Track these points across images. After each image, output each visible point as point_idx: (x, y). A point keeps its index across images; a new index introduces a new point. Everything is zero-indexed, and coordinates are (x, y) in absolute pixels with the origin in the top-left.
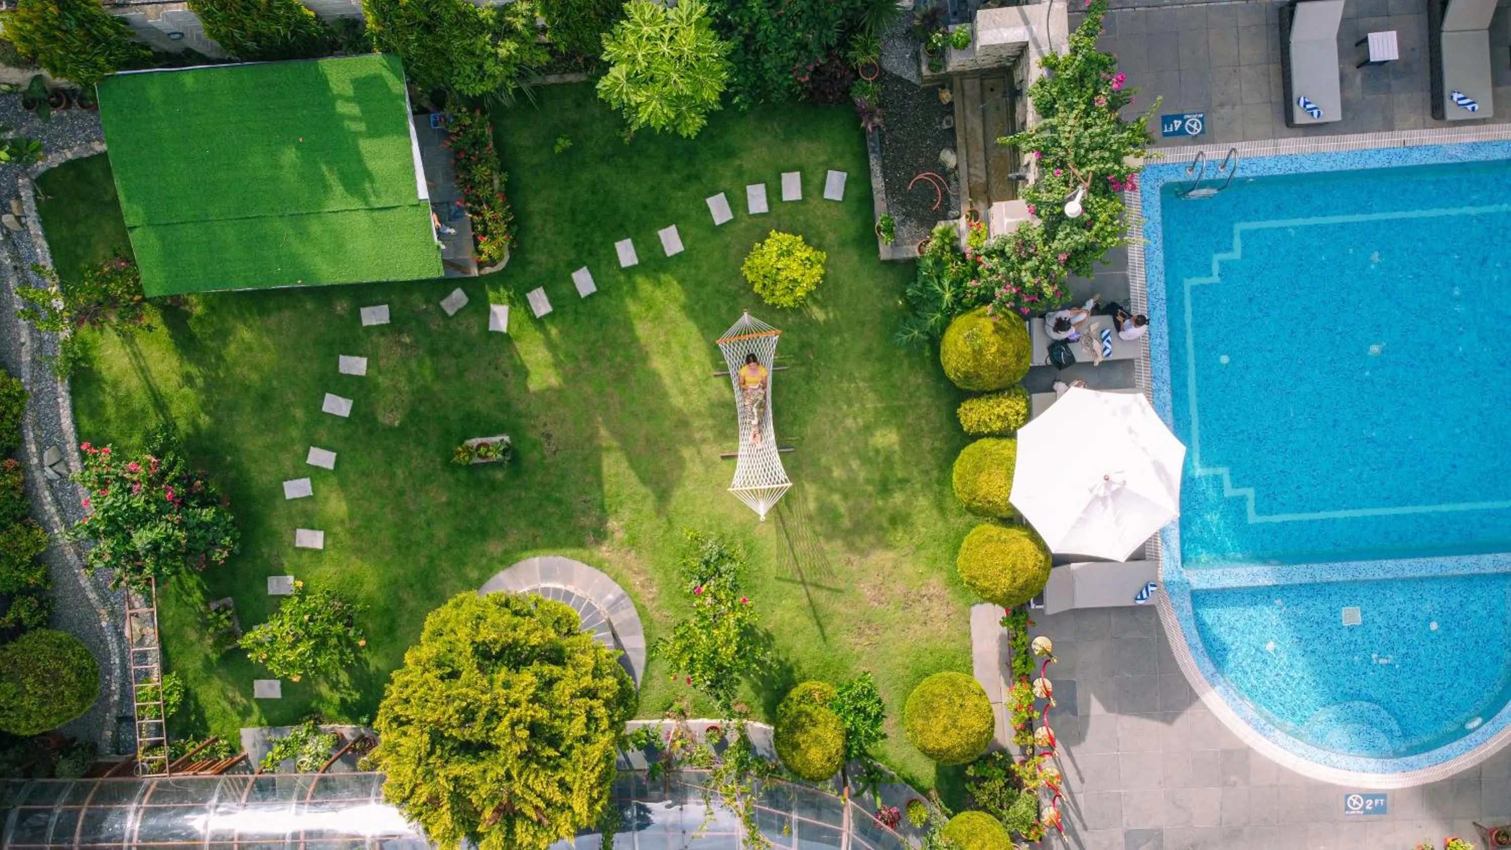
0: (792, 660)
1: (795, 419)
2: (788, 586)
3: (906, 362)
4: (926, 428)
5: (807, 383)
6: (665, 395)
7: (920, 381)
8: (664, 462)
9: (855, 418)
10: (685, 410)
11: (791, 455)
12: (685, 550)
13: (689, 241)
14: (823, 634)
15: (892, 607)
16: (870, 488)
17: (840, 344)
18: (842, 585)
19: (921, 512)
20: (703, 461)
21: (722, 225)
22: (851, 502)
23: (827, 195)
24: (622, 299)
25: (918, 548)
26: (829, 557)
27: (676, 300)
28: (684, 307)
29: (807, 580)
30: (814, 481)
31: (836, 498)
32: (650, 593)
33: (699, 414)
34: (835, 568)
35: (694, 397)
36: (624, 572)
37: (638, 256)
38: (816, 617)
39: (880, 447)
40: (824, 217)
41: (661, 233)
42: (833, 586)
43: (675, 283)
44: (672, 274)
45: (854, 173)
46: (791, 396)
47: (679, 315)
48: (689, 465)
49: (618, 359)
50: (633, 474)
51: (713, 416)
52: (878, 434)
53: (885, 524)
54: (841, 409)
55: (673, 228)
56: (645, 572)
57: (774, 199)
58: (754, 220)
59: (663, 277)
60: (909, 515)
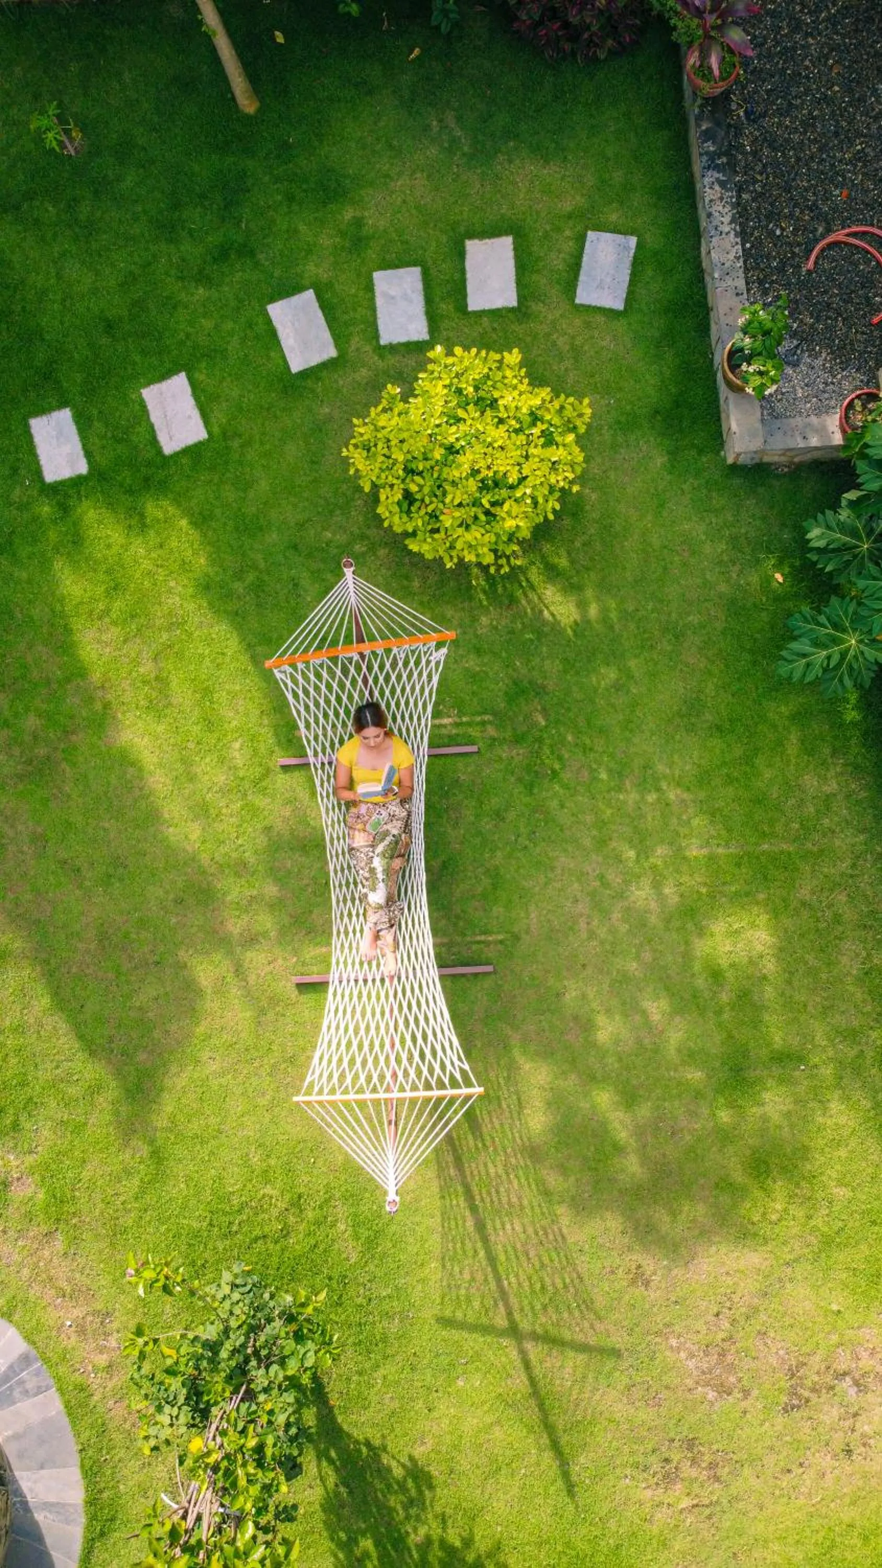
0: (482, 1545)
1: (495, 887)
2: (473, 1342)
3: (794, 737)
4: (849, 915)
5: (530, 788)
6: (153, 817)
7: (832, 786)
8: (147, 994)
9: (657, 885)
10: (204, 858)
11: (488, 983)
12: (197, 1234)
13: (220, 416)
14: (566, 1475)
15: (754, 1405)
16: (695, 1075)
17: (617, 687)
18: (618, 1340)
19: (837, 1143)
20: (248, 994)
21: (305, 374)
22: (644, 1111)
23: (586, 295)
24: (45, 565)
25: (828, 1242)
26: (584, 1264)
27: (185, 566)
28: (205, 587)
29: (525, 1325)
30: (546, 1053)
31: (604, 1098)
32: (101, 1350)
33: (241, 868)
34: (600, 1294)
35: (227, 826)
36: (34, 1292)
37: (88, 454)
38: (549, 1428)
39: (724, 963)
40: (576, 352)
41: (149, 394)
42: (592, 1341)
43: (184, 523)
44: (177, 502)
45: (654, 241)
46: (486, 825)
47: (191, 606)
48: (210, 1004)
49: (32, 722)
50: (63, 1027)
51: (276, 873)
52: (718, 928)
53: (738, 1176)
54: (619, 859)
55: (180, 382)
56: (89, 1294)
57: (445, 307)
58: (392, 360)
59: (154, 509)
60: (804, 1152)
